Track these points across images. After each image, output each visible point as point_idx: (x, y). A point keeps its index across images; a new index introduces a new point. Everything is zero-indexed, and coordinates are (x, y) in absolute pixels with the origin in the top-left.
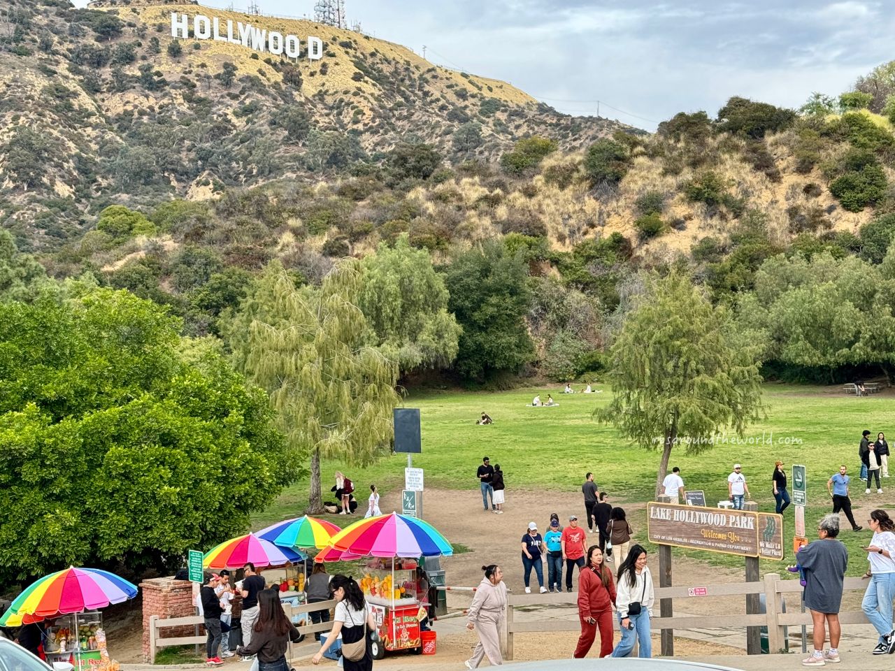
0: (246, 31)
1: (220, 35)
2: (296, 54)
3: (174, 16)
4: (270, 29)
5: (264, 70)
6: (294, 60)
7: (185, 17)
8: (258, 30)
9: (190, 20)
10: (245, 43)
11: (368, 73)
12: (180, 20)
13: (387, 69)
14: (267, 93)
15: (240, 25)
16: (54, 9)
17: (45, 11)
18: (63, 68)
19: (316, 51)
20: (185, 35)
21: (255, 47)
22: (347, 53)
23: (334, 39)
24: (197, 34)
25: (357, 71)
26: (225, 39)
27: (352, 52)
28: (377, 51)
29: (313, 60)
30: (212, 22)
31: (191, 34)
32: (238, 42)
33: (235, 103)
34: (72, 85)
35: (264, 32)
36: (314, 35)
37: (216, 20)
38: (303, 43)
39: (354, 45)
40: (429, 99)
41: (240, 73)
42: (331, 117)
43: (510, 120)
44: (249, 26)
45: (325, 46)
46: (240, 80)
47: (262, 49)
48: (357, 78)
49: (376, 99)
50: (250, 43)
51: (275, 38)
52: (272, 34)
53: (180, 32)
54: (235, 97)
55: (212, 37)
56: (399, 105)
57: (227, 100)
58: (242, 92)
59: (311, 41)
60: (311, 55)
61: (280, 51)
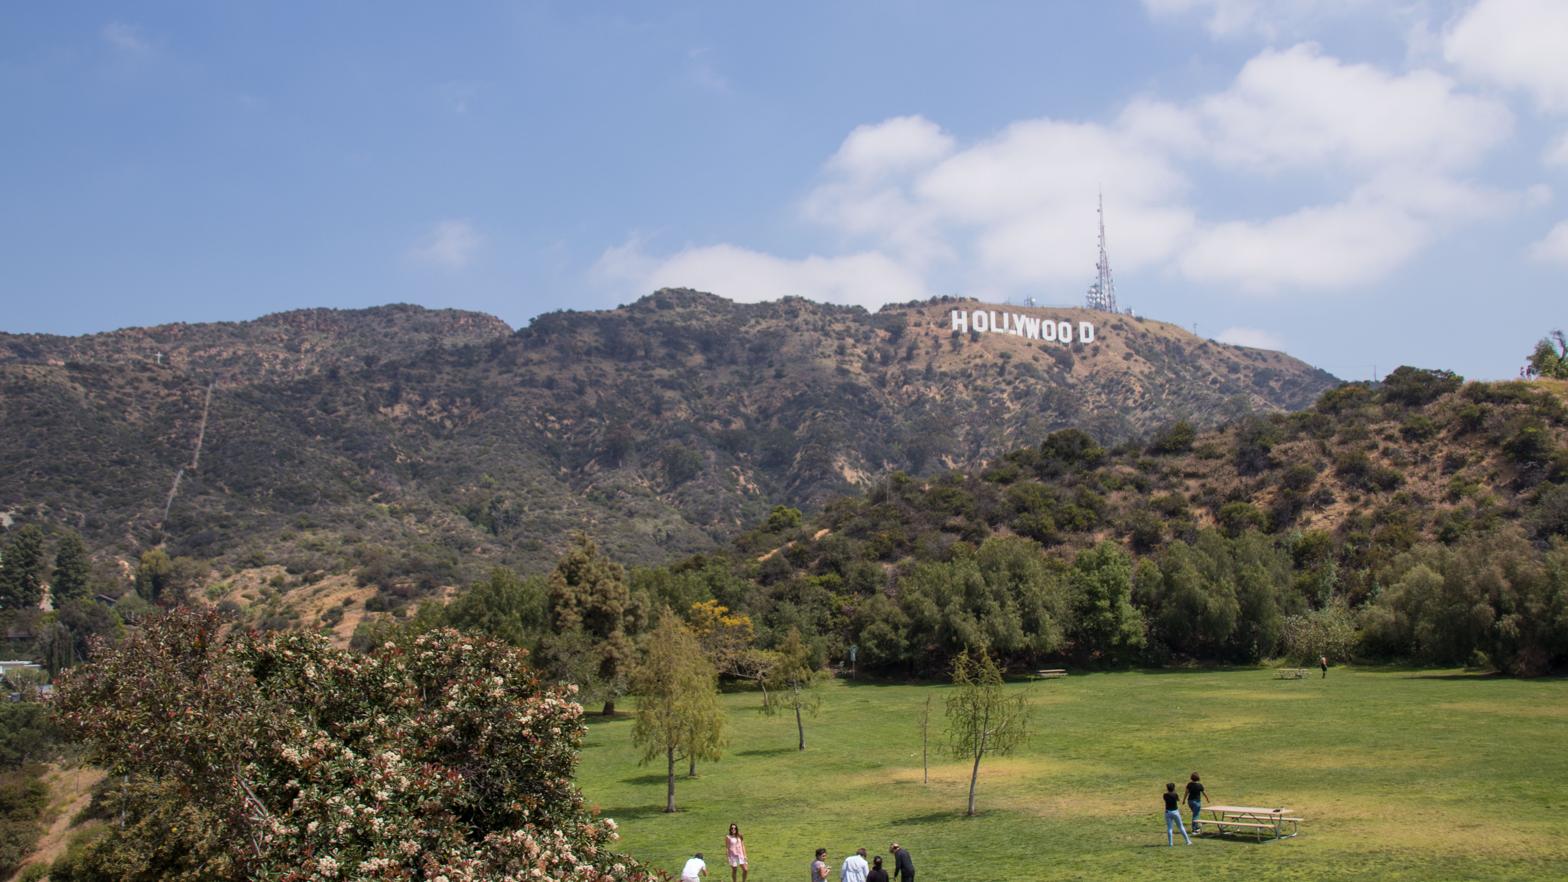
0: (1021, 322)
1: (997, 327)
2: (1069, 339)
3: (954, 313)
4: (1043, 318)
5: (1037, 355)
6: (1066, 345)
7: (964, 314)
8: (1032, 319)
9: (969, 316)
10: (1020, 333)
11: (1138, 353)
12: (960, 316)
13: (1159, 348)
14: (1039, 378)
15: (1015, 316)
16: (850, 316)
18: (856, 367)
19: (1087, 335)
20: (965, 330)
21: (1029, 336)
22: (1118, 335)
23: (1105, 324)
24: (976, 327)
25: (1128, 350)
26: (1000, 331)
27: (1123, 334)
28: (1148, 331)
30: (989, 316)
31: (970, 328)
32: (1013, 332)
33: (1009, 389)
34: (863, 380)
35: (1038, 321)
36: (1086, 320)
37: (993, 314)
38: (1075, 329)
39: (1125, 327)
40: (1199, 374)
41: (1015, 360)
42: (1103, 396)
43: (1282, 388)
44: (1023, 317)
45: (1096, 331)
46: (1016, 367)
47: (1036, 338)
48: (1127, 357)
49: (1146, 377)
50: (1025, 331)
51: (1049, 327)
52: (1046, 323)
53: (960, 326)
54: (1009, 383)
55: (989, 329)
56: (1169, 381)
57: (1003, 386)
58: (1016, 379)
59: (1082, 325)
60: (1083, 339)
61: (1053, 337)
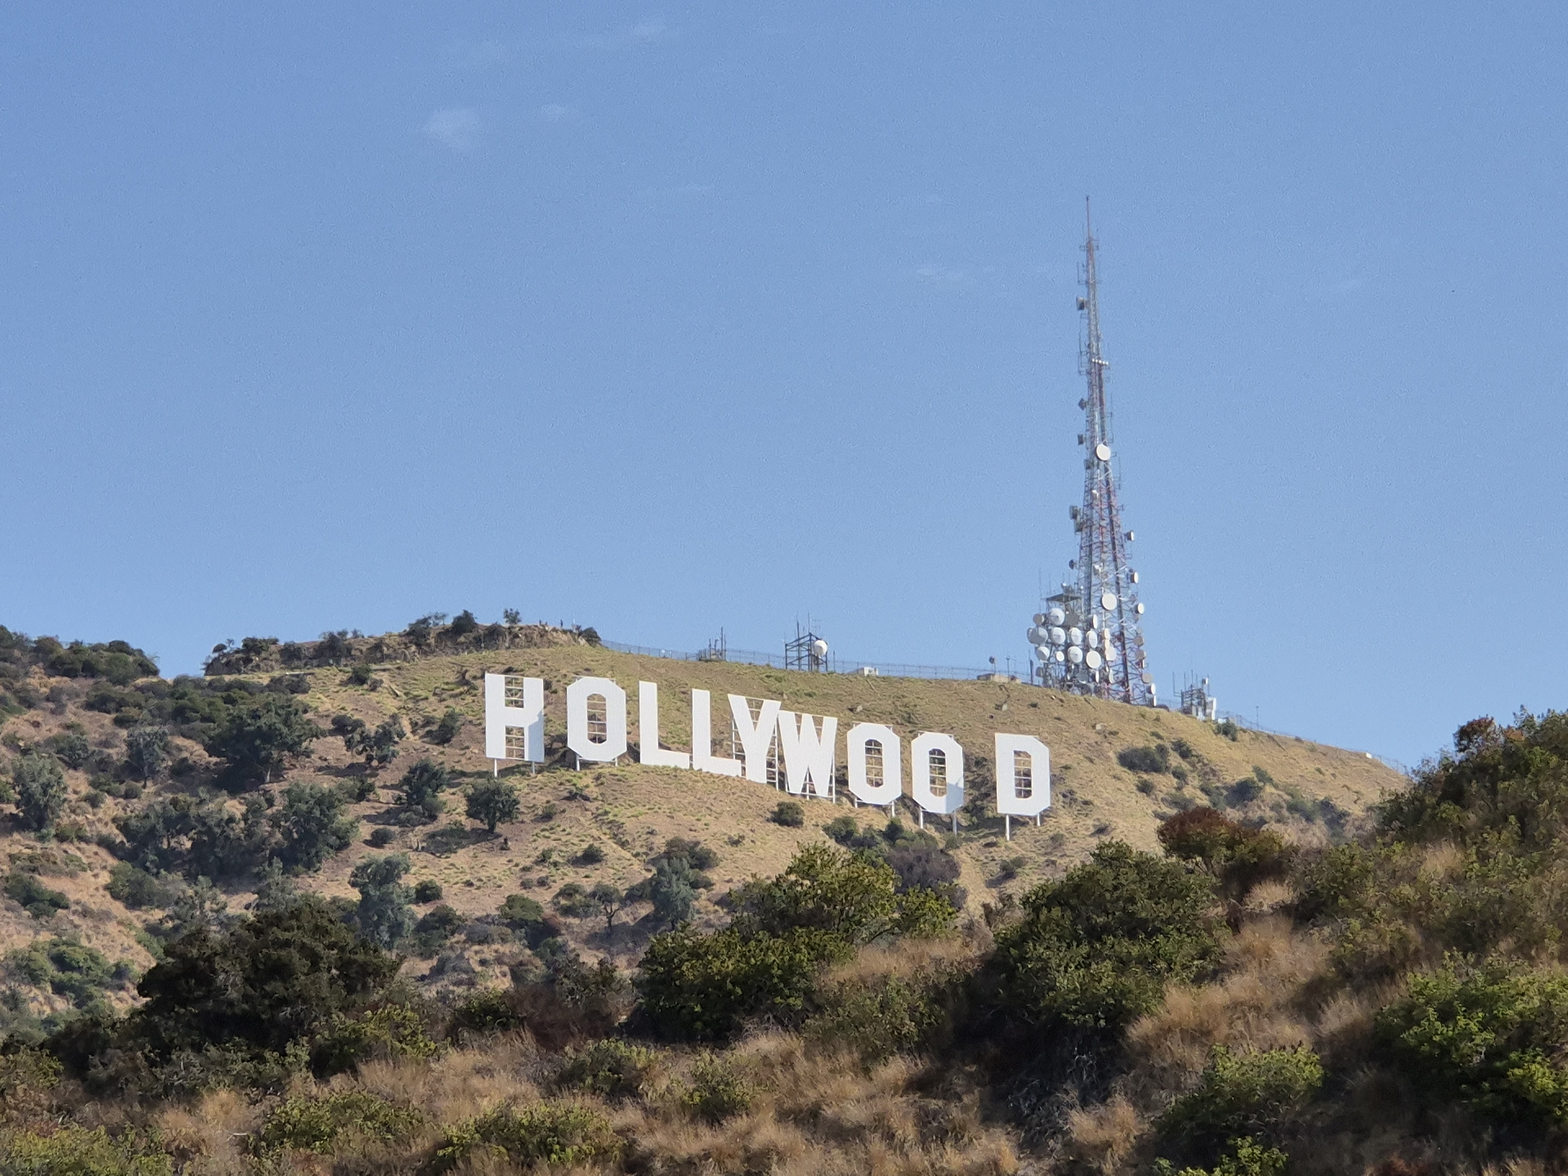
0: (760, 725)
1: (666, 744)
2: (951, 800)
3: (495, 686)
4: (851, 716)
7: (534, 687)
8: (807, 718)
9: (554, 697)
10: (757, 773)
12: (516, 699)
15: (738, 703)
17: (54, 696)
18: (92, 884)
19: (1024, 788)
20: (534, 754)
21: (795, 785)
22: (1146, 788)
23: (1097, 745)
24: (578, 742)
27: (1163, 783)
28: (1263, 776)
29: (1016, 822)
30: (633, 699)
31: (556, 748)
32: (729, 767)
35: (830, 723)
37: (648, 691)
38: (978, 761)
39: (1175, 758)
41: (724, 877)
44: (771, 707)
45: (1061, 772)
47: (822, 791)
50: (776, 764)
51: (873, 748)
52: (862, 732)
53: (515, 741)
55: (634, 752)
59: (1008, 748)
60: (1007, 803)
61: (889, 793)
